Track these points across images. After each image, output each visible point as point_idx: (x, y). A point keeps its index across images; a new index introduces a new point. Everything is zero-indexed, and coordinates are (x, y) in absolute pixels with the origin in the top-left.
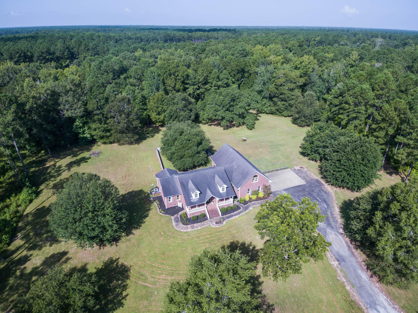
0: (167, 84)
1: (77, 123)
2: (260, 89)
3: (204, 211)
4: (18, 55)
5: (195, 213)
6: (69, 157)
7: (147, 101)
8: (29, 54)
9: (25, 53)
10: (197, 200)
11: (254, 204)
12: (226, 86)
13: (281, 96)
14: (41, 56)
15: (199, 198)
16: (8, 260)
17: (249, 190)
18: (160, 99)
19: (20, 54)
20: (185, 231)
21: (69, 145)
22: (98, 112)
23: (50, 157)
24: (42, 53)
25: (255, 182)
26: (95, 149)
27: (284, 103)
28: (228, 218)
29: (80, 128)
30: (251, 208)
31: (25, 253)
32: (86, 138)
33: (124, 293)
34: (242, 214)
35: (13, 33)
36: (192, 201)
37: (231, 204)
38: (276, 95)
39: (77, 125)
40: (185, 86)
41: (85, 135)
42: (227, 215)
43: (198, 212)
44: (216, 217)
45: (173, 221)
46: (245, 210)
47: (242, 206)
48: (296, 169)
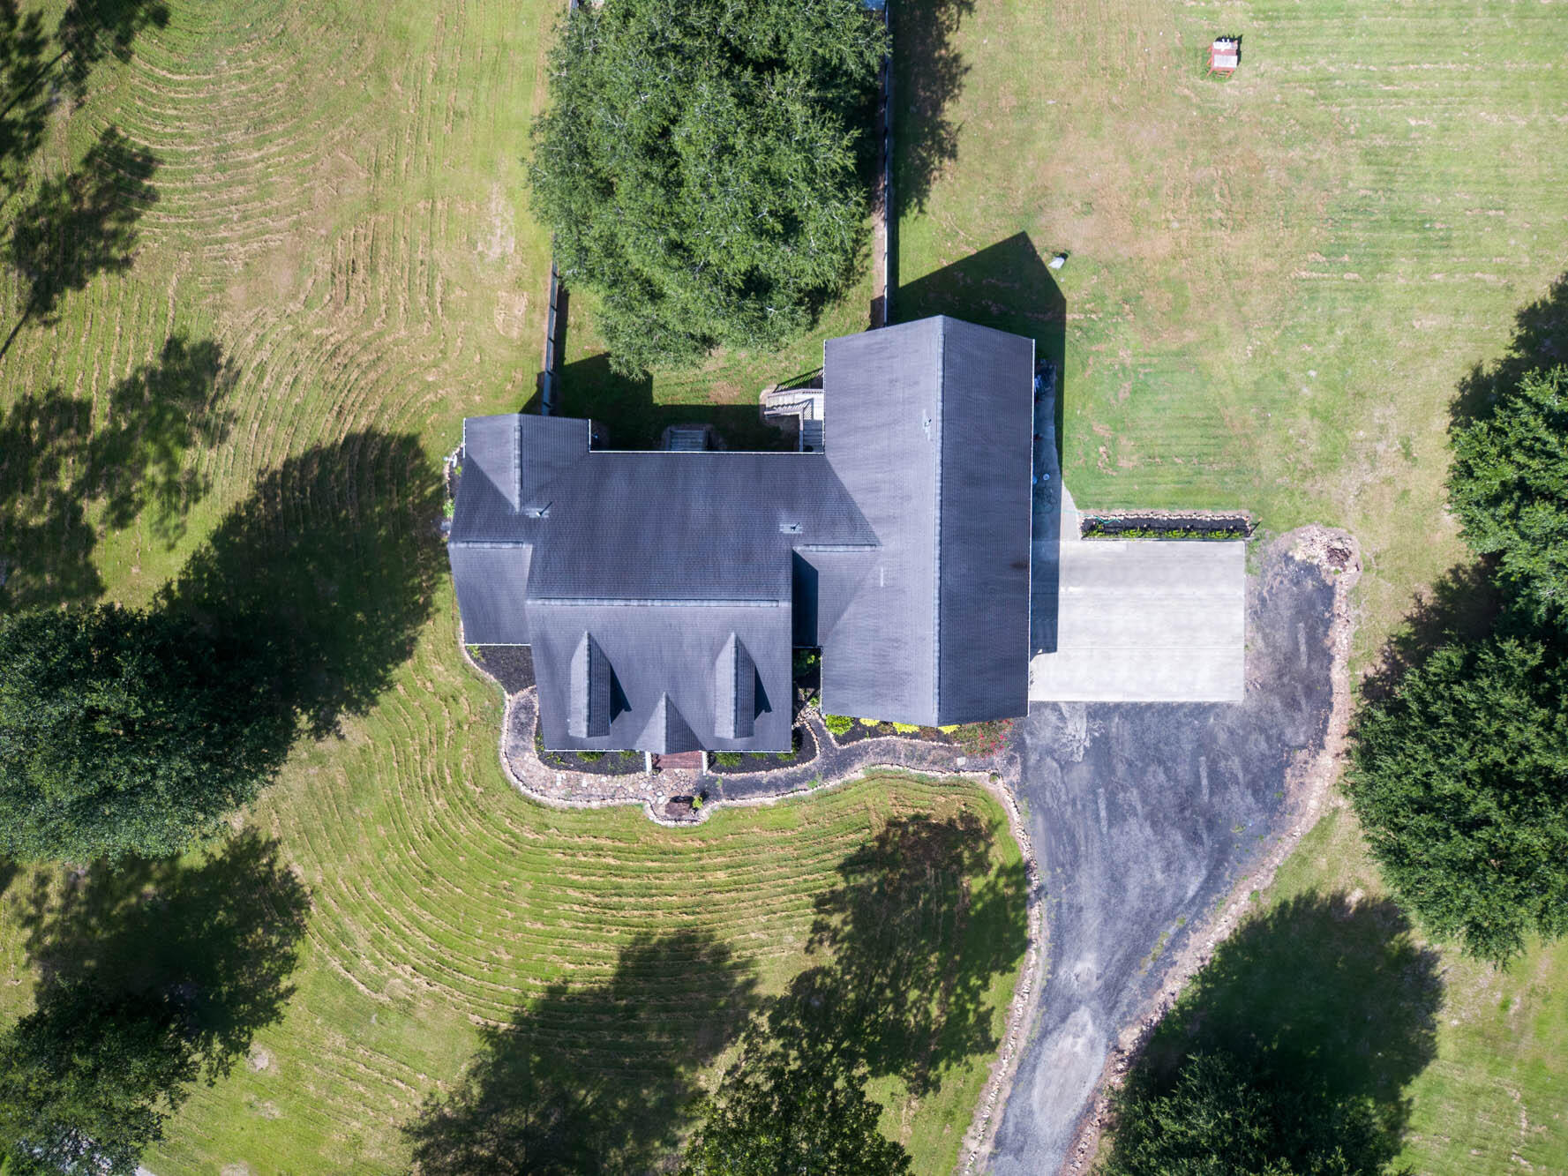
11: (892, 752)
20: (536, 796)
28: (733, 790)
34: (803, 791)
42: (735, 777)
44: (687, 767)
45: (507, 724)
46: (827, 774)
47: (825, 742)
48: (1297, 558)
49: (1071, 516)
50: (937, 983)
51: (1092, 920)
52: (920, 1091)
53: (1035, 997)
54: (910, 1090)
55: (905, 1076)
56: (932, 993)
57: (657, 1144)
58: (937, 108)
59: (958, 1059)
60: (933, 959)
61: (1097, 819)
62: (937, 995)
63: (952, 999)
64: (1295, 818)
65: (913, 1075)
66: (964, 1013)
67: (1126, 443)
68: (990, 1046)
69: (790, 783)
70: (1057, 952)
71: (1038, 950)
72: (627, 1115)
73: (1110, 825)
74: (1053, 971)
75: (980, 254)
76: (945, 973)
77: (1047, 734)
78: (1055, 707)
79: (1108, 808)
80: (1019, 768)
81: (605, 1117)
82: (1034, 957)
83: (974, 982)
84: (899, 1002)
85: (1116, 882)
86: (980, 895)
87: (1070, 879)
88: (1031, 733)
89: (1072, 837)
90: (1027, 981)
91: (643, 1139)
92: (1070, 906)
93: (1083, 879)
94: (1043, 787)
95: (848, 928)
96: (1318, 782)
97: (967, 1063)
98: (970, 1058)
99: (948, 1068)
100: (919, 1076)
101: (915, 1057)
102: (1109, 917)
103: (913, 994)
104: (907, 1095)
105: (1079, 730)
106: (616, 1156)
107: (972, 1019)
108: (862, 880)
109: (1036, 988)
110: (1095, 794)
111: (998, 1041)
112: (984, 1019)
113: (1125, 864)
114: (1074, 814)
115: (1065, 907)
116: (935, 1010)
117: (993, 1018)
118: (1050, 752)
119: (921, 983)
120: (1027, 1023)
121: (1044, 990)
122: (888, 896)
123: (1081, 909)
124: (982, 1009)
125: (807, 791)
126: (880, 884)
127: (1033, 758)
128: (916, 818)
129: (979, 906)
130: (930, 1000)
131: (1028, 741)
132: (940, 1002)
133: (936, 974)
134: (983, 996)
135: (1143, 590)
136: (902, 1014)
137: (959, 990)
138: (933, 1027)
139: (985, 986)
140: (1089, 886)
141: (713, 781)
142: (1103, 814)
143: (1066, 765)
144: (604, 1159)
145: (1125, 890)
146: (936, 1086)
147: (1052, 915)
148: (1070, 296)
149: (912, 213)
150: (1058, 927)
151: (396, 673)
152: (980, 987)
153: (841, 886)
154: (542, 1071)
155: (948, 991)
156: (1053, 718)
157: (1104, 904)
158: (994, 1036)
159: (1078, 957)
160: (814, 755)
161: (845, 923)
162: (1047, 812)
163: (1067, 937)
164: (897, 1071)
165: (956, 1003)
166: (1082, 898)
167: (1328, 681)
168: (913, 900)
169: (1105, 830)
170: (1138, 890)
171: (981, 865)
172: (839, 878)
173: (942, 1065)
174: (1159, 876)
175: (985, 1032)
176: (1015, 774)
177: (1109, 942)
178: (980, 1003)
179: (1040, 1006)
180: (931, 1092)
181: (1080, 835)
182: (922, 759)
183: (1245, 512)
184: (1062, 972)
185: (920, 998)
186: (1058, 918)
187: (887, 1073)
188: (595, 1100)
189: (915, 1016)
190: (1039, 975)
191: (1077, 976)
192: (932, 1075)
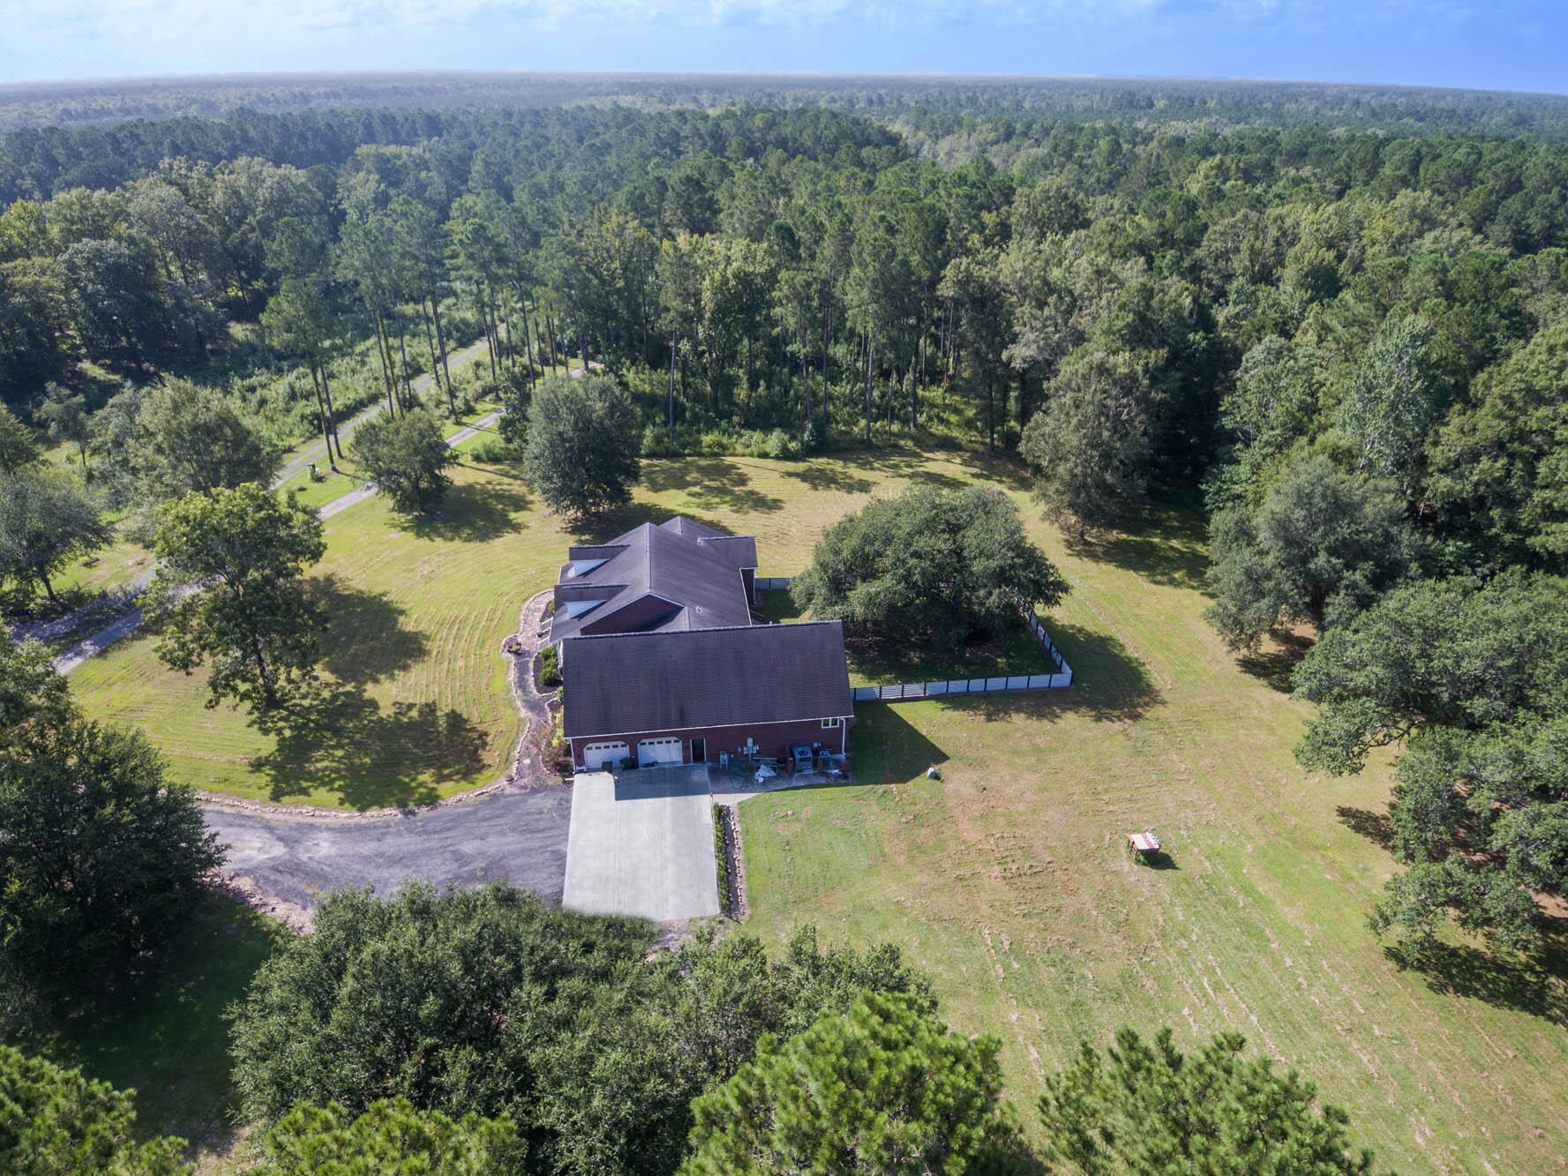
46: (524, 698)
49: (731, 800)
50: (345, 764)
51: (367, 848)
52: (256, 763)
53: (307, 820)
54: (259, 757)
55: (271, 754)
56: (337, 762)
58: (1018, 711)
59: (273, 780)
60: (366, 760)
61: (462, 843)
62: (334, 764)
63: (327, 773)
65: (271, 758)
66: (312, 780)
67: (797, 827)
68: (276, 797)
70: (343, 829)
71: (349, 817)
73: (453, 852)
74: (328, 829)
75: (923, 737)
76: (352, 768)
80: (517, 792)
82: (345, 815)
83: (339, 783)
84: (338, 747)
85: (398, 860)
86: (415, 780)
87: (410, 831)
88: (546, 796)
89: (449, 829)
90: (325, 814)
92: (384, 833)
93: (407, 839)
95: (404, 720)
97: (267, 786)
98: (270, 787)
99: (268, 775)
100: (268, 761)
101: (286, 758)
102: (366, 859)
103: (339, 753)
104: (254, 757)
108: (440, 722)
109: (316, 820)
111: (278, 801)
112: (302, 792)
113: (414, 865)
114: (469, 827)
115: (384, 830)
116: (322, 764)
117: (300, 797)
119: (347, 756)
120: (285, 817)
121: (312, 825)
122: (424, 736)
123: (380, 840)
124: (312, 790)
125: (516, 694)
126: (435, 731)
129: (408, 780)
130: (331, 761)
131: (540, 795)
132: (327, 767)
133: (352, 763)
134: (323, 788)
136: (325, 749)
137: (333, 776)
138: (308, 765)
139: (332, 790)
140: (399, 844)
141: (530, 656)
145: (389, 867)
146: (256, 771)
147: (380, 823)
148: (910, 785)
149: (940, 705)
150: (367, 827)
152: (332, 787)
153: (439, 713)
155: (335, 771)
157: (381, 855)
158: (286, 799)
159: (335, 842)
160: (541, 693)
161: (409, 717)
163: (356, 834)
164: (278, 750)
165: (323, 775)
166: (390, 840)
168: (419, 747)
169: (450, 848)
171: (441, 778)
172: (446, 712)
173: (272, 772)
175: (290, 793)
176: (511, 790)
177: (342, 861)
178: (318, 788)
179: (298, 823)
180: (251, 769)
181: (450, 833)
183: (748, 912)
184: (325, 834)
185: (334, 756)
186: (376, 827)
187: (278, 745)
189: (321, 755)
190: (327, 820)
191: (317, 844)
192: (266, 768)
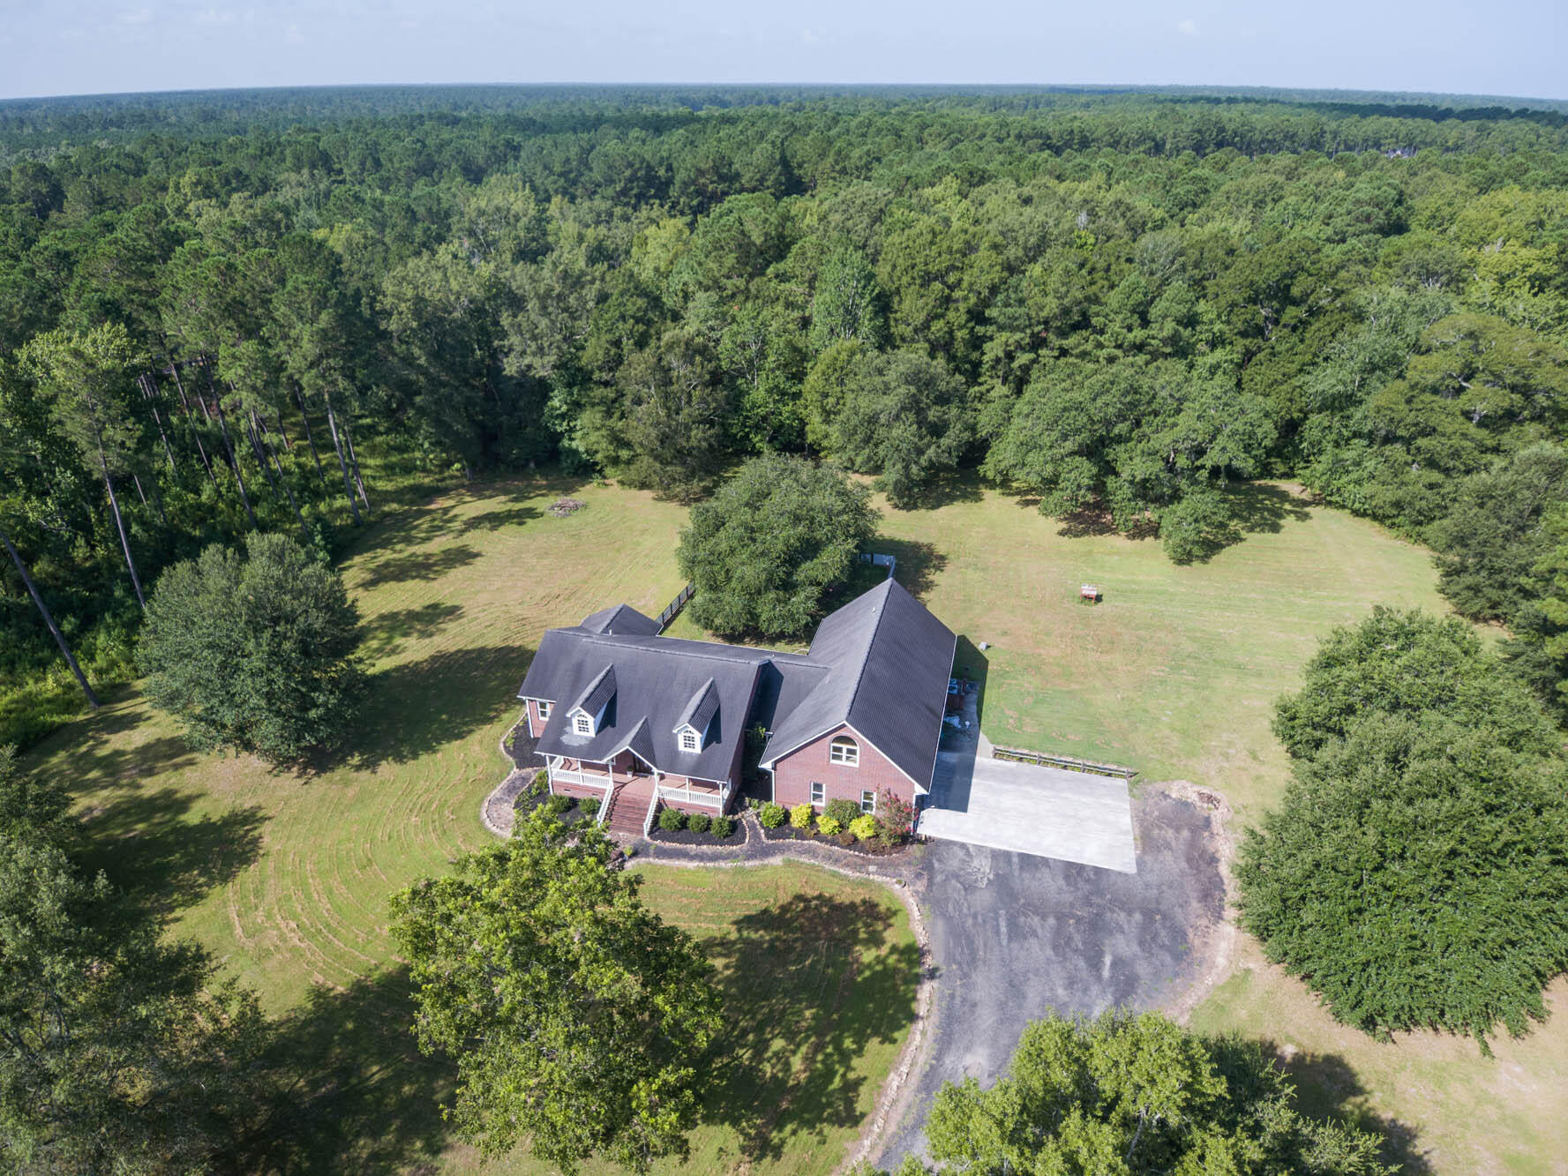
0: (898, 315)
1: (556, 403)
2: (1341, 388)
3: (603, 792)
4: (628, 173)
5: (576, 787)
6: (503, 498)
7: (810, 365)
8: (662, 172)
9: (650, 168)
10: (583, 742)
11: (812, 852)
12: (1168, 350)
13: (1422, 442)
14: (694, 182)
15: (593, 741)
16: (103, 709)
17: (818, 787)
18: (839, 364)
19: (636, 171)
20: (494, 829)
21: (532, 465)
22: (605, 376)
23: (463, 486)
24: (701, 172)
25: (843, 762)
26: (589, 492)
27: (1436, 476)
28: (661, 853)
29: (563, 416)
30: (777, 860)
31: (146, 707)
32: (575, 452)
33: (178, 913)
34: (722, 864)
35: (760, 103)
36: (565, 739)
37: (714, 810)
38: (1401, 432)
39: (553, 408)
40: (978, 328)
41: (574, 444)
42: (668, 845)
43: (587, 789)
44: (631, 831)
45: (504, 783)
46: (749, 857)
47: (756, 836)
48: (1174, 796)
49: (986, 744)
50: (808, 1037)
51: (986, 1018)
52: (756, 1153)
53: (915, 1081)
54: (743, 1149)
55: (742, 1132)
56: (798, 1046)
57: (418, 1145)
59: (810, 1125)
60: (808, 1013)
61: (998, 933)
62: (804, 1049)
63: (820, 1057)
64: (1204, 970)
65: (753, 1132)
66: (829, 1074)
67: (1029, 721)
68: (851, 1119)
69: (715, 857)
70: (945, 1040)
71: (923, 1033)
72: (405, 1104)
73: (1010, 939)
74: (938, 1058)
76: (819, 1029)
77: (954, 864)
78: (963, 846)
79: (1008, 926)
80: (925, 881)
81: (379, 1102)
82: (918, 1037)
83: (848, 1043)
84: (760, 1047)
85: (1014, 988)
86: (869, 966)
87: (966, 976)
88: (939, 860)
89: (970, 942)
90: (908, 1060)
91: (405, 1135)
92: (964, 1000)
93: (978, 978)
94: (947, 899)
95: (728, 973)
96: (1223, 945)
97: (820, 1133)
98: (828, 1129)
99: (794, 1133)
100: (760, 1135)
101: (759, 1111)
102: (1006, 1018)
103: (778, 1044)
104: (739, 1155)
105: (983, 866)
106: (364, 1147)
107: (837, 1082)
108: (754, 936)
109: (917, 1070)
110: (996, 913)
111: (863, 1115)
112: (852, 1087)
113: (1025, 975)
114: (975, 925)
115: (958, 1001)
116: (797, 1063)
117: (863, 1089)
118: (957, 877)
119: (790, 1036)
120: (901, 1108)
121: (926, 1075)
122: (777, 953)
123: (974, 1005)
124: (851, 1076)
125: (728, 864)
126: (772, 941)
127: (939, 878)
128: (820, 897)
129: (867, 973)
130: (794, 1052)
131: (936, 865)
132: (805, 1059)
133: (808, 1029)
134: (855, 1062)
135: (1029, 789)
136: (760, 1062)
137: (830, 1050)
138: (791, 1083)
139: (859, 1052)
140: (986, 987)
141: (647, 845)
142: (1003, 929)
143: (969, 888)
144: (348, 1146)
145: (1025, 997)
146: (777, 1152)
147: (944, 1004)
148: (992, 660)
150: (948, 1017)
151: (445, 746)
152: (854, 1052)
153: (734, 936)
154: (347, 1038)
155: (818, 1048)
156: (961, 854)
157: (1001, 1005)
159: (968, 1049)
160: (742, 841)
161: (727, 967)
162: (948, 919)
163: (956, 1027)
164: (735, 1123)
165: (823, 1062)
166: (978, 995)
167: (1218, 874)
168: (800, 959)
169: (1005, 943)
170: (1038, 999)
171: (875, 940)
172: (733, 928)
173: (789, 1128)
174: (1061, 992)
175: (850, 1103)
176: (921, 886)
177: (1005, 1041)
178: (849, 1068)
179: (919, 1091)
180: (769, 1159)
181: (979, 942)
182: (837, 861)
184: (948, 1061)
185: (784, 1050)
186: (949, 1008)
187: (722, 1123)
188: (382, 1081)
189: (773, 1067)
190: (922, 1059)
191: (966, 1069)
192: (775, 1136)
